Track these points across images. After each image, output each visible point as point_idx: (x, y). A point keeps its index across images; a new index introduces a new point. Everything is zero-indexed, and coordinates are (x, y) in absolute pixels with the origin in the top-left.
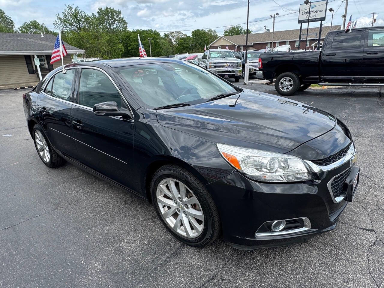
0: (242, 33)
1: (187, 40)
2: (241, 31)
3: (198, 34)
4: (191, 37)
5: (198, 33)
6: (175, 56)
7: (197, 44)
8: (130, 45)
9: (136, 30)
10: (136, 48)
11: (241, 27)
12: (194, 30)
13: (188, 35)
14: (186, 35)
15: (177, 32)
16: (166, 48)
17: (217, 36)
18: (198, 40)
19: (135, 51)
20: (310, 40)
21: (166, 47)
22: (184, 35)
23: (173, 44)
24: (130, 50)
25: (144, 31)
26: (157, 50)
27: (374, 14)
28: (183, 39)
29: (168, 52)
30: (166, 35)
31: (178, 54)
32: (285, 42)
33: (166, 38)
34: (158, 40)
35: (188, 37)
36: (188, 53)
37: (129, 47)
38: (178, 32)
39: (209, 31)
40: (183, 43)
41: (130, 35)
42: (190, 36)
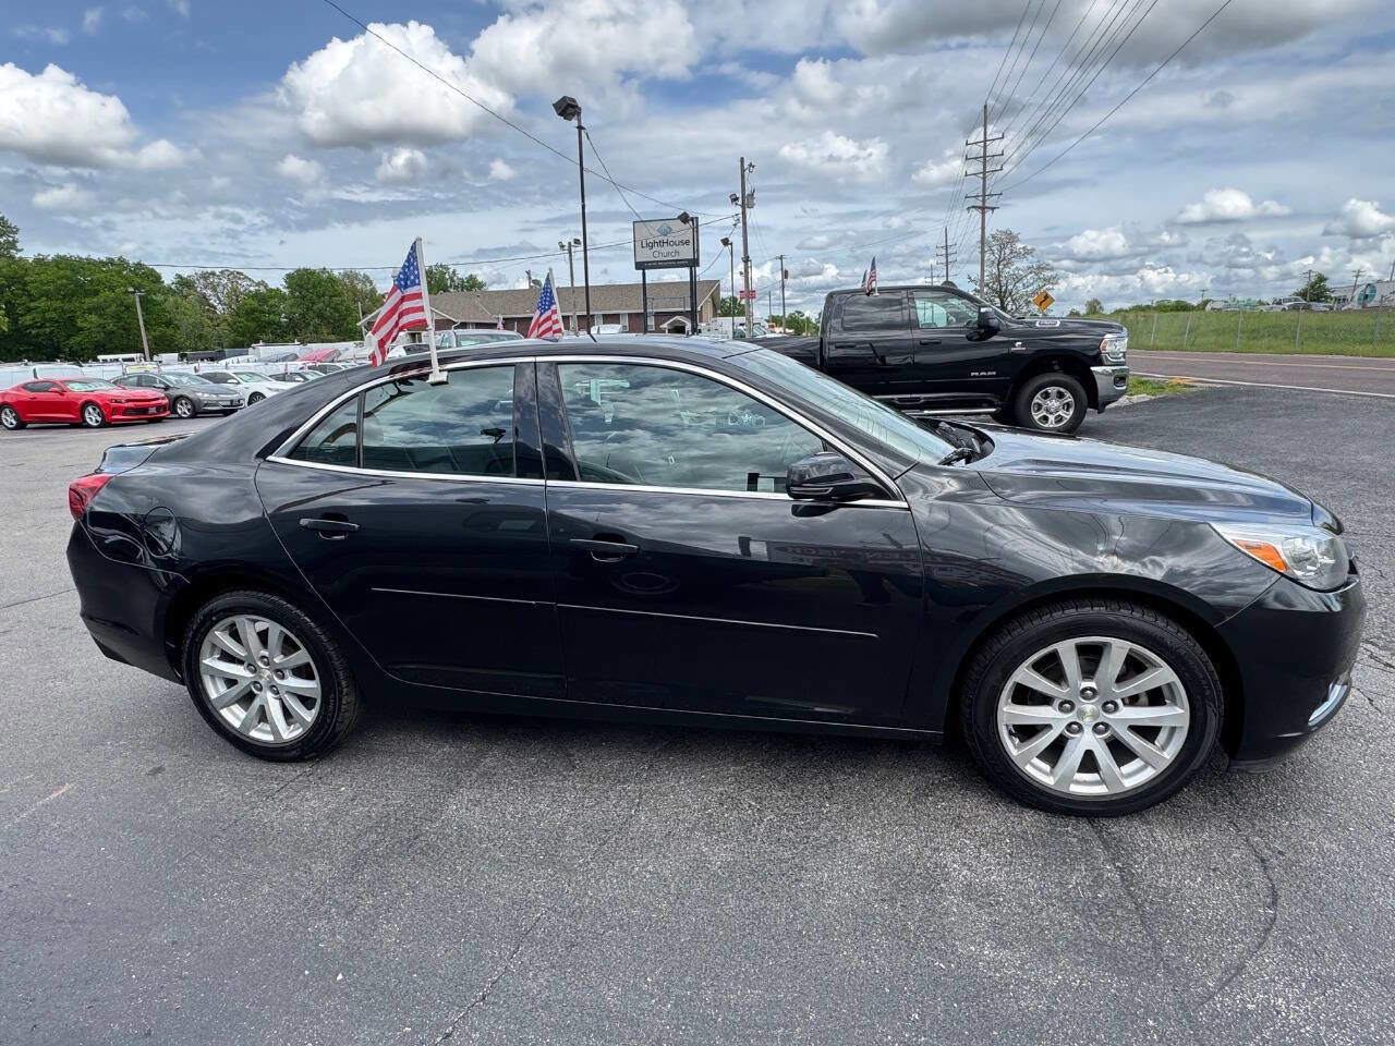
0: (456, 287)
1: (271, 302)
2: (452, 280)
3: (307, 284)
4: (286, 291)
5: (309, 279)
6: (250, 350)
7: (311, 314)
8: (29, 310)
9: (50, 258)
10: (56, 322)
11: (451, 271)
12: (292, 271)
13: (272, 286)
14: (262, 283)
15: (227, 273)
16: (195, 325)
17: (373, 291)
18: (313, 303)
19: (51, 333)
20: (657, 315)
21: (191, 320)
22: (258, 284)
23: (215, 312)
24: (32, 327)
25: (89, 261)
26: (155, 331)
27: (781, 258)
28: (256, 295)
29: (201, 337)
30: (184, 283)
31: (261, 343)
32: (618, 315)
33: (185, 291)
34: (159, 298)
35: (271, 290)
36: (296, 343)
37: (22, 316)
38: (232, 273)
39: (346, 275)
40: (253, 310)
41: (26, 275)
42: (281, 288)
